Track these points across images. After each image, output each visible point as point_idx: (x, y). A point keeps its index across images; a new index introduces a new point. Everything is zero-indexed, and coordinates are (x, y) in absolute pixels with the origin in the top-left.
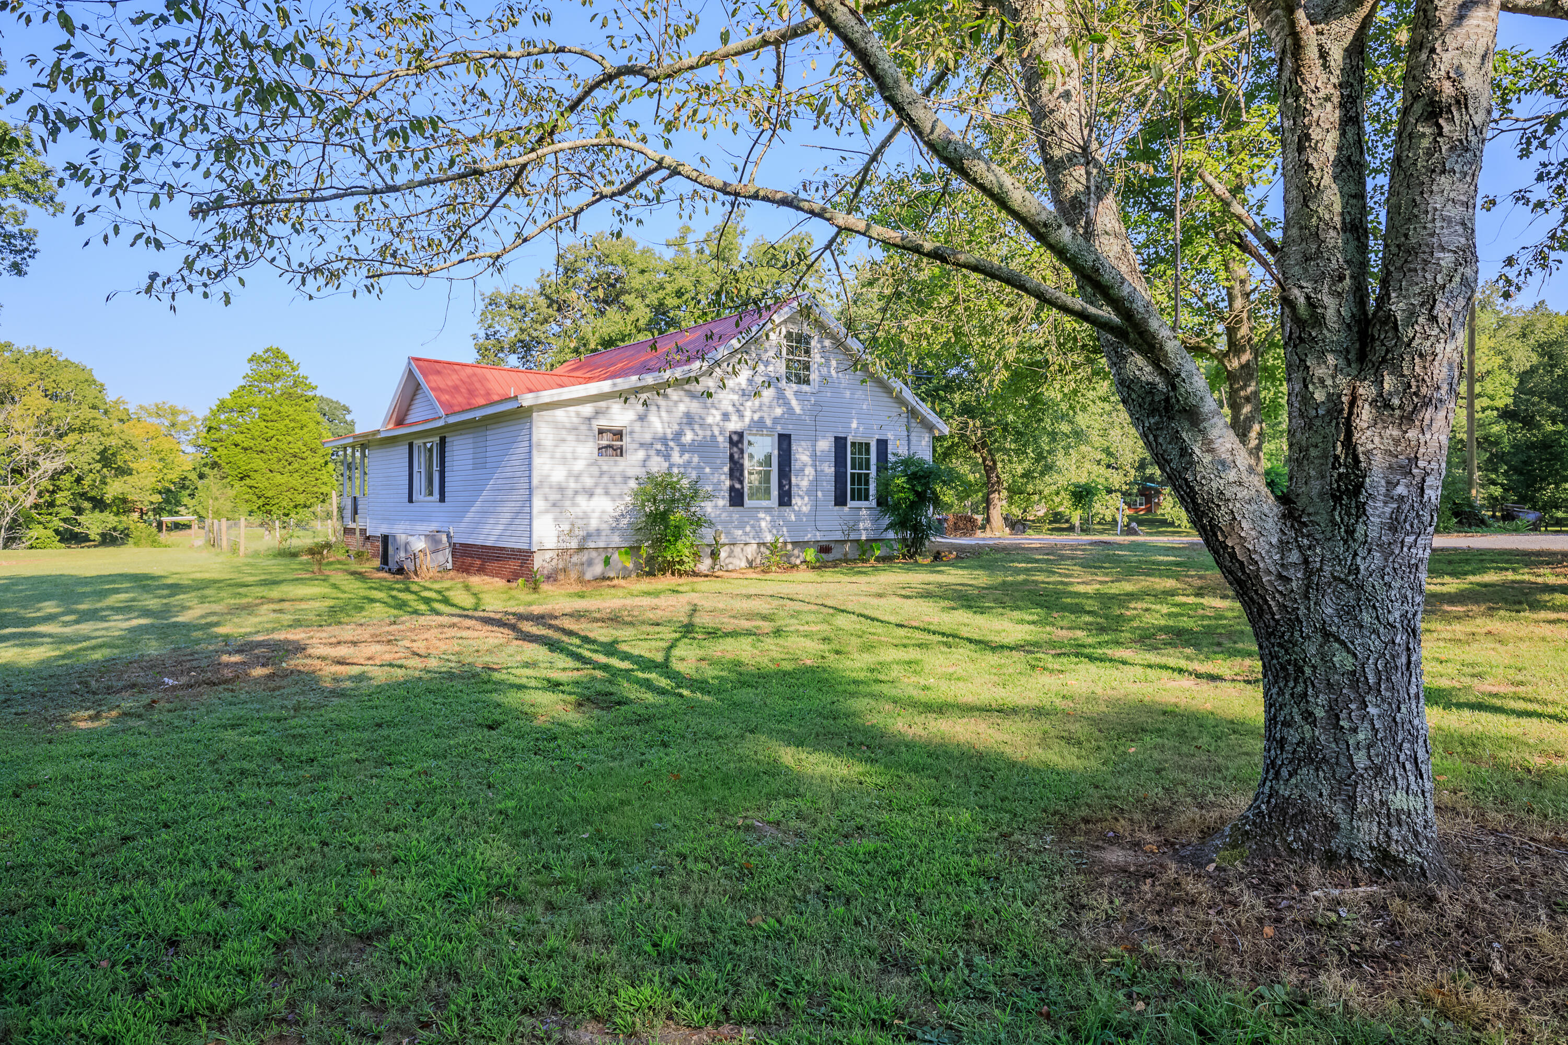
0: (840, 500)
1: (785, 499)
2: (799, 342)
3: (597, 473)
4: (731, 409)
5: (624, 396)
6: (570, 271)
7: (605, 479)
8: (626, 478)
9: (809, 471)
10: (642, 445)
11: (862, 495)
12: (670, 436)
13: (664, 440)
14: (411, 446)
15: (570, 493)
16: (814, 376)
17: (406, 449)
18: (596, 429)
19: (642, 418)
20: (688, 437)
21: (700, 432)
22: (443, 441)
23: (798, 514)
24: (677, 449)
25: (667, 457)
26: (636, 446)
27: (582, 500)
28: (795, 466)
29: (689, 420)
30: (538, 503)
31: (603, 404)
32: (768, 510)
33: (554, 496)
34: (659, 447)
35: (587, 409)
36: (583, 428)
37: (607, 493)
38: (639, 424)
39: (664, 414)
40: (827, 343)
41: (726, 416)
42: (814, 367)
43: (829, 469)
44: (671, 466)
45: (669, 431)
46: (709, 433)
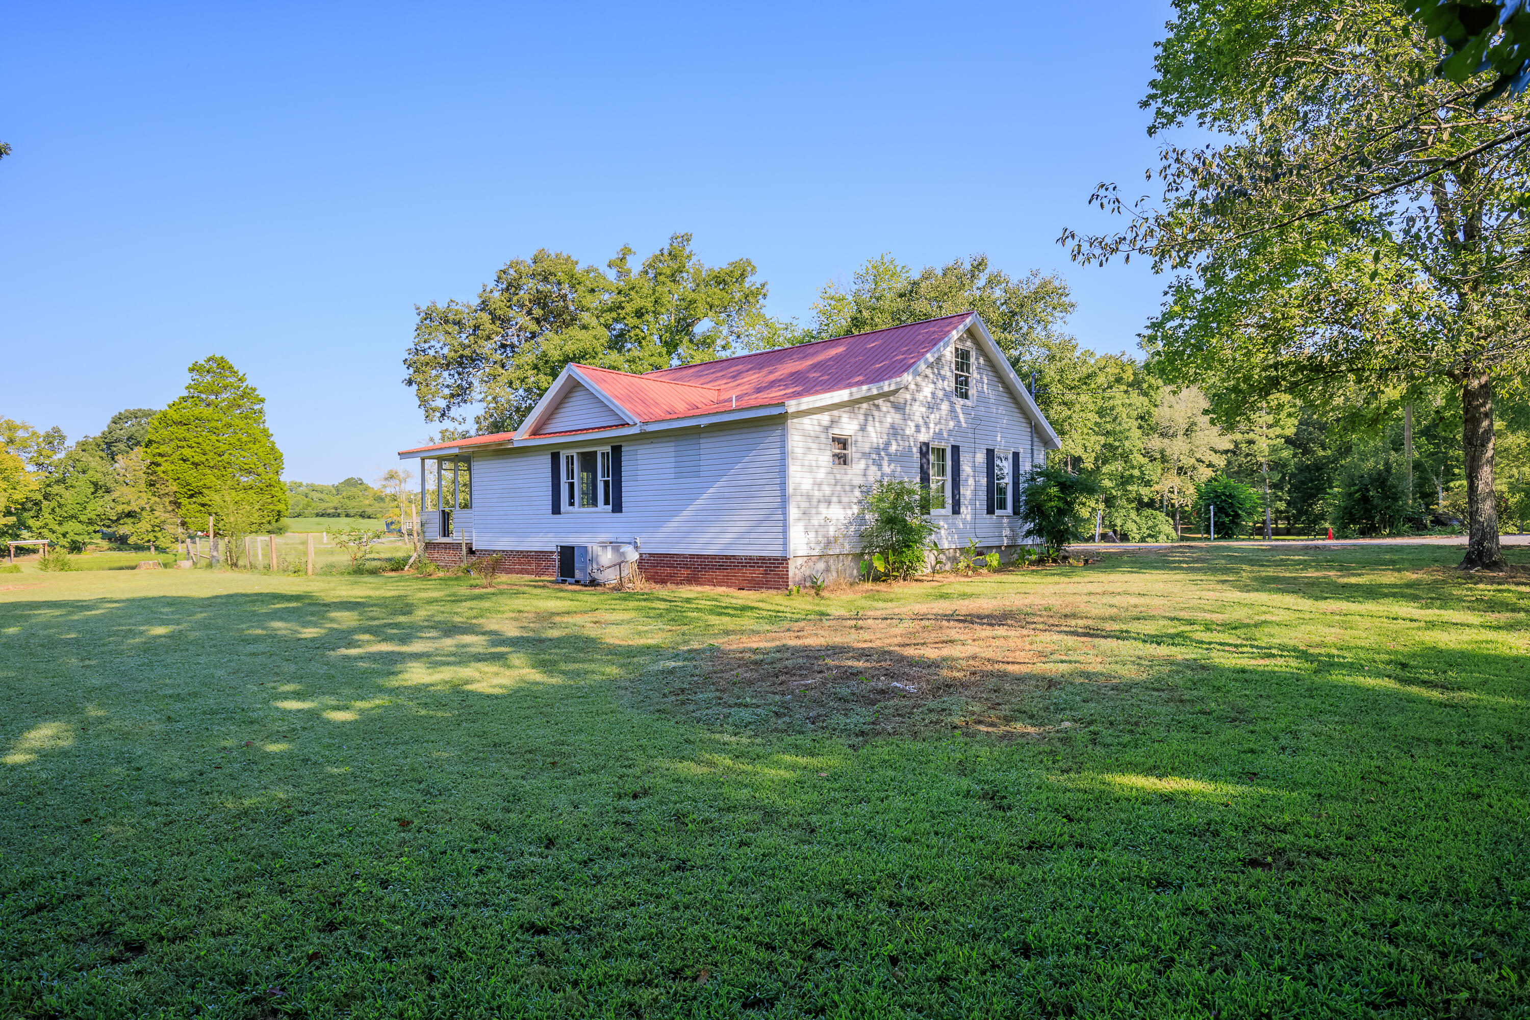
0: (990, 511)
1: (956, 511)
2: (963, 357)
3: (833, 482)
4: (921, 422)
5: (852, 404)
6: (512, 287)
7: (839, 488)
8: (853, 487)
9: (971, 481)
10: (864, 454)
11: (1002, 506)
12: (882, 446)
13: (877, 450)
14: (555, 457)
15: (815, 500)
16: (972, 392)
17: (547, 461)
18: (831, 436)
19: (863, 428)
20: (893, 448)
21: (901, 443)
22: (617, 450)
23: (964, 522)
24: (886, 458)
25: (880, 467)
26: (859, 455)
27: (823, 509)
28: (963, 476)
29: (895, 432)
30: (793, 512)
31: (836, 413)
32: (945, 517)
33: (804, 505)
34: (874, 456)
35: (825, 418)
36: (823, 436)
37: (840, 502)
38: (860, 433)
39: (877, 424)
40: (981, 360)
41: (918, 430)
42: (972, 382)
43: (984, 481)
44: (883, 475)
45: (881, 441)
46: (907, 444)
